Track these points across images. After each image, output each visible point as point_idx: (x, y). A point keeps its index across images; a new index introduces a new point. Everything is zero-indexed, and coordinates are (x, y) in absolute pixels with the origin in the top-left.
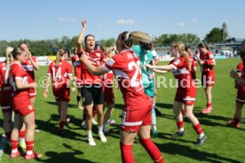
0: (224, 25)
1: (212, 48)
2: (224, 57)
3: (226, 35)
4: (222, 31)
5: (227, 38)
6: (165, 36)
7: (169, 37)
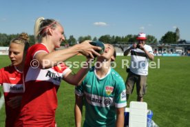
0: (177, 30)
1: (168, 47)
2: (178, 55)
3: (178, 38)
4: (175, 34)
5: (179, 40)
6: (130, 36)
7: (133, 37)
